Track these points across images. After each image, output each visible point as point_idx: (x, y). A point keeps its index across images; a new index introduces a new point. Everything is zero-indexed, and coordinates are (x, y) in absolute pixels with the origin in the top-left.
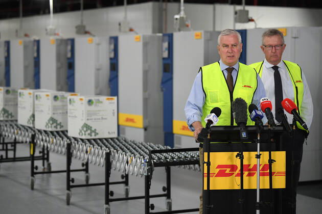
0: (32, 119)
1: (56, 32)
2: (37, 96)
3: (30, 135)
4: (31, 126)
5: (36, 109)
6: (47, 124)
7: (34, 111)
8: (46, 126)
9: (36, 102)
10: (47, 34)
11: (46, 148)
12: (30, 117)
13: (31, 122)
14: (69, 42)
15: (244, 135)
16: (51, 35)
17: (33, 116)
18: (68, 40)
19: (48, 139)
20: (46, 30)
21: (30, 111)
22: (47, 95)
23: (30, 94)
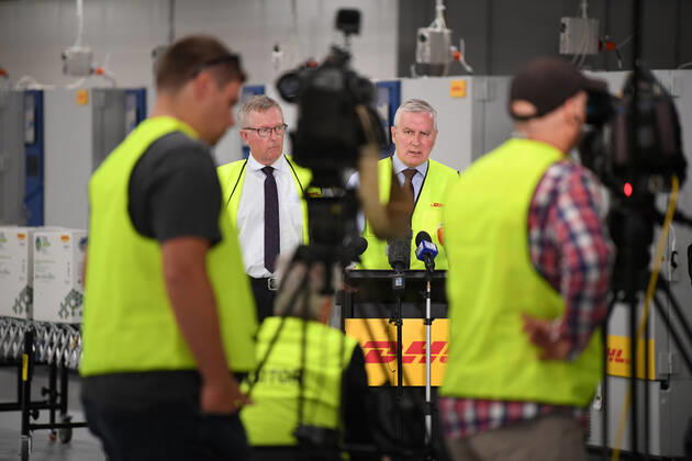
0: (26, 298)
1: (95, 65)
2: (38, 240)
3: (21, 334)
4: (24, 315)
5: (35, 273)
6: (63, 308)
7: (31, 279)
8: (60, 314)
9: (38, 255)
10: (65, 70)
11: (58, 361)
12: (22, 295)
13: (24, 305)
14: (132, 101)
15: (399, 282)
16: (78, 74)
17: (29, 291)
18: (128, 92)
19: (64, 340)
20: (64, 57)
21: (21, 279)
22: (65, 238)
23: (21, 236)
